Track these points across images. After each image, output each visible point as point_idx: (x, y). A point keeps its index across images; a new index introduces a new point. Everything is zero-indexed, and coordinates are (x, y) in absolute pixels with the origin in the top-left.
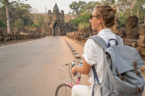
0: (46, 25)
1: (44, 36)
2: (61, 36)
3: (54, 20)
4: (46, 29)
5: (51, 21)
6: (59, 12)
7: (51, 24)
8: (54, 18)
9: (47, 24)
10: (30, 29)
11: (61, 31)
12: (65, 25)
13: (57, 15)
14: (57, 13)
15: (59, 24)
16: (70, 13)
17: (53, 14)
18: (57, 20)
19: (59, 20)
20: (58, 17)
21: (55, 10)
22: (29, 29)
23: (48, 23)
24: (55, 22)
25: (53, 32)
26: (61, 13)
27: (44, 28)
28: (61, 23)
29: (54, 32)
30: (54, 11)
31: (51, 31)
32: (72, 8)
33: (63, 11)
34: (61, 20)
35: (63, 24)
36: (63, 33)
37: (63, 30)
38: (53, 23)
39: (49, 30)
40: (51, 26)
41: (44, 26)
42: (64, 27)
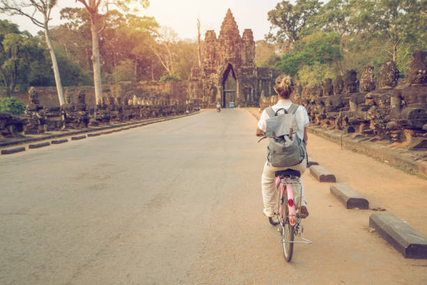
0: (200, 76)
1: (194, 107)
2: (242, 107)
3: (222, 60)
4: (200, 86)
5: (214, 63)
6: (239, 36)
7: (214, 71)
8: (224, 55)
9: (203, 73)
10: (156, 87)
11: (245, 92)
12: (255, 73)
13: (232, 44)
14: (231, 38)
15: (236, 71)
16: (270, 36)
17: (222, 42)
18: (231, 60)
19: (238, 60)
20: (236, 49)
21: (226, 30)
22: (153, 87)
23: (205, 70)
24: (226, 67)
25: (219, 96)
26: (243, 38)
27: (195, 84)
28: (245, 67)
29: (224, 94)
30: (222, 33)
31: (215, 93)
32: (276, 23)
33: (249, 33)
34: (243, 58)
35: (250, 71)
36: (250, 99)
37: (250, 89)
38: (220, 69)
39: (208, 91)
40: (216, 77)
41: (195, 78)
42: (254, 79)
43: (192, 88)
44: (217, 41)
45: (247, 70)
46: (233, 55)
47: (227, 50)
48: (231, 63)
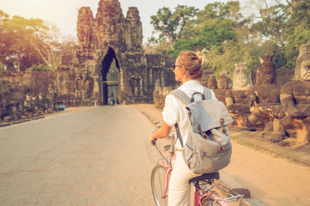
0: (71, 64)
2: (128, 103)
3: (101, 44)
4: (73, 77)
5: (89, 47)
6: (122, 15)
7: (90, 58)
8: (104, 37)
9: (75, 60)
10: (11, 80)
11: (132, 84)
12: (144, 61)
13: (113, 23)
14: (111, 16)
15: (120, 57)
17: (99, 20)
18: (111, 42)
19: (122, 44)
20: (118, 31)
21: (104, 6)
22: (6, 79)
23: (78, 56)
24: (105, 51)
26: (127, 17)
27: (65, 74)
28: (130, 53)
29: (105, 88)
30: (100, 10)
34: (129, 42)
35: (137, 58)
36: (139, 92)
37: (138, 80)
38: (98, 53)
40: (92, 65)
41: (65, 67)
42: (143, 67)
43: (61, 79)
44: (94, 20)
45: (133, 57)
46: (115, 37)
47: (107, 30)
48: (113, 47)
